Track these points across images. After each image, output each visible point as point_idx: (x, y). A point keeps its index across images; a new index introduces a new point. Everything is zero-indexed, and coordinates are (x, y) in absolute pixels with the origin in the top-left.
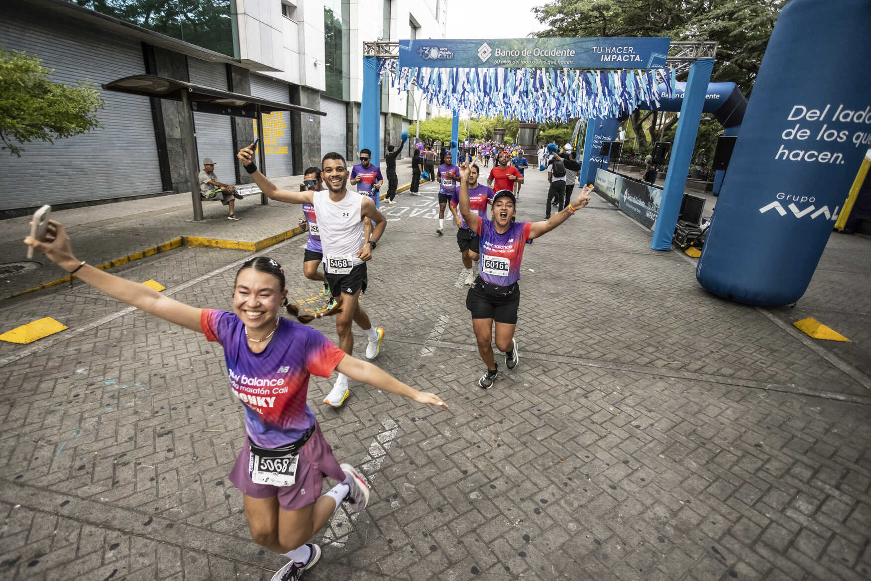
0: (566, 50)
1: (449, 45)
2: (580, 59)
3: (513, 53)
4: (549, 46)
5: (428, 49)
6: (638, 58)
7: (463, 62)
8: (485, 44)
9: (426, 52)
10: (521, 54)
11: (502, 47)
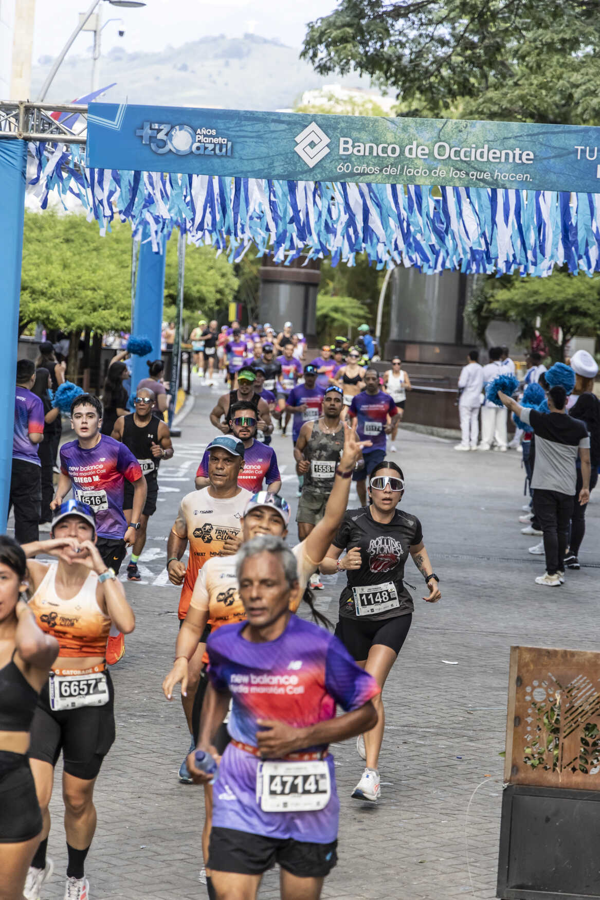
0: (513, 149)
1: (221, 124)
2: (547, 171)
3: (384, 150)
4: (471, 139)
5: (165, 128)
7: (258, 165)
8: (313, 126)
9: (161, 136)
10: (402, 152)
11: (355, 134)
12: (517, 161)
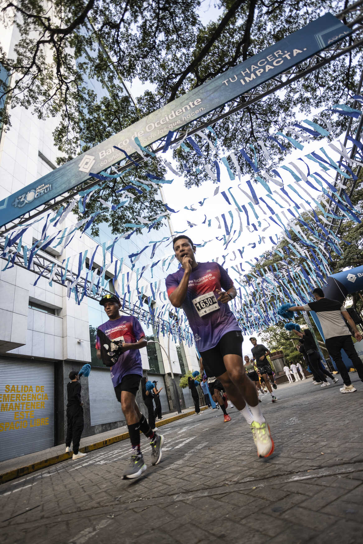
0: (188, 104)
2: (211, 100)
3: (121, 145)
5: (23, 196)
6: (296, 52)
7: (64, 186)
9: (22, 200)
11: (106, 148)
12: (192, 106)
